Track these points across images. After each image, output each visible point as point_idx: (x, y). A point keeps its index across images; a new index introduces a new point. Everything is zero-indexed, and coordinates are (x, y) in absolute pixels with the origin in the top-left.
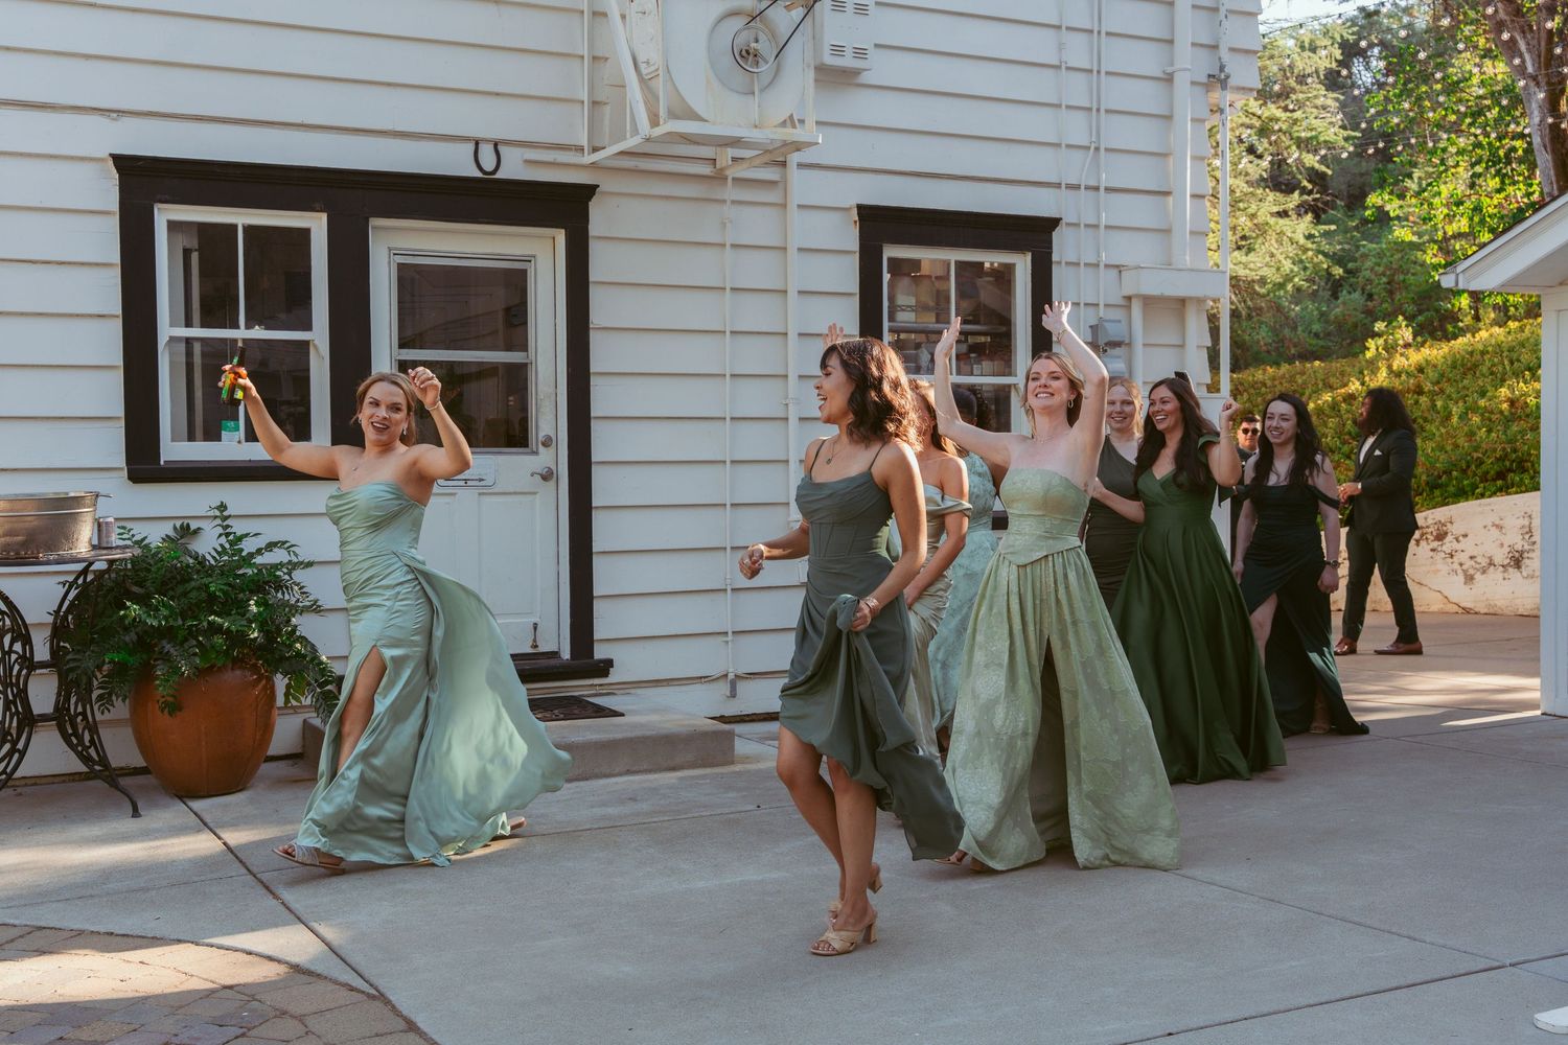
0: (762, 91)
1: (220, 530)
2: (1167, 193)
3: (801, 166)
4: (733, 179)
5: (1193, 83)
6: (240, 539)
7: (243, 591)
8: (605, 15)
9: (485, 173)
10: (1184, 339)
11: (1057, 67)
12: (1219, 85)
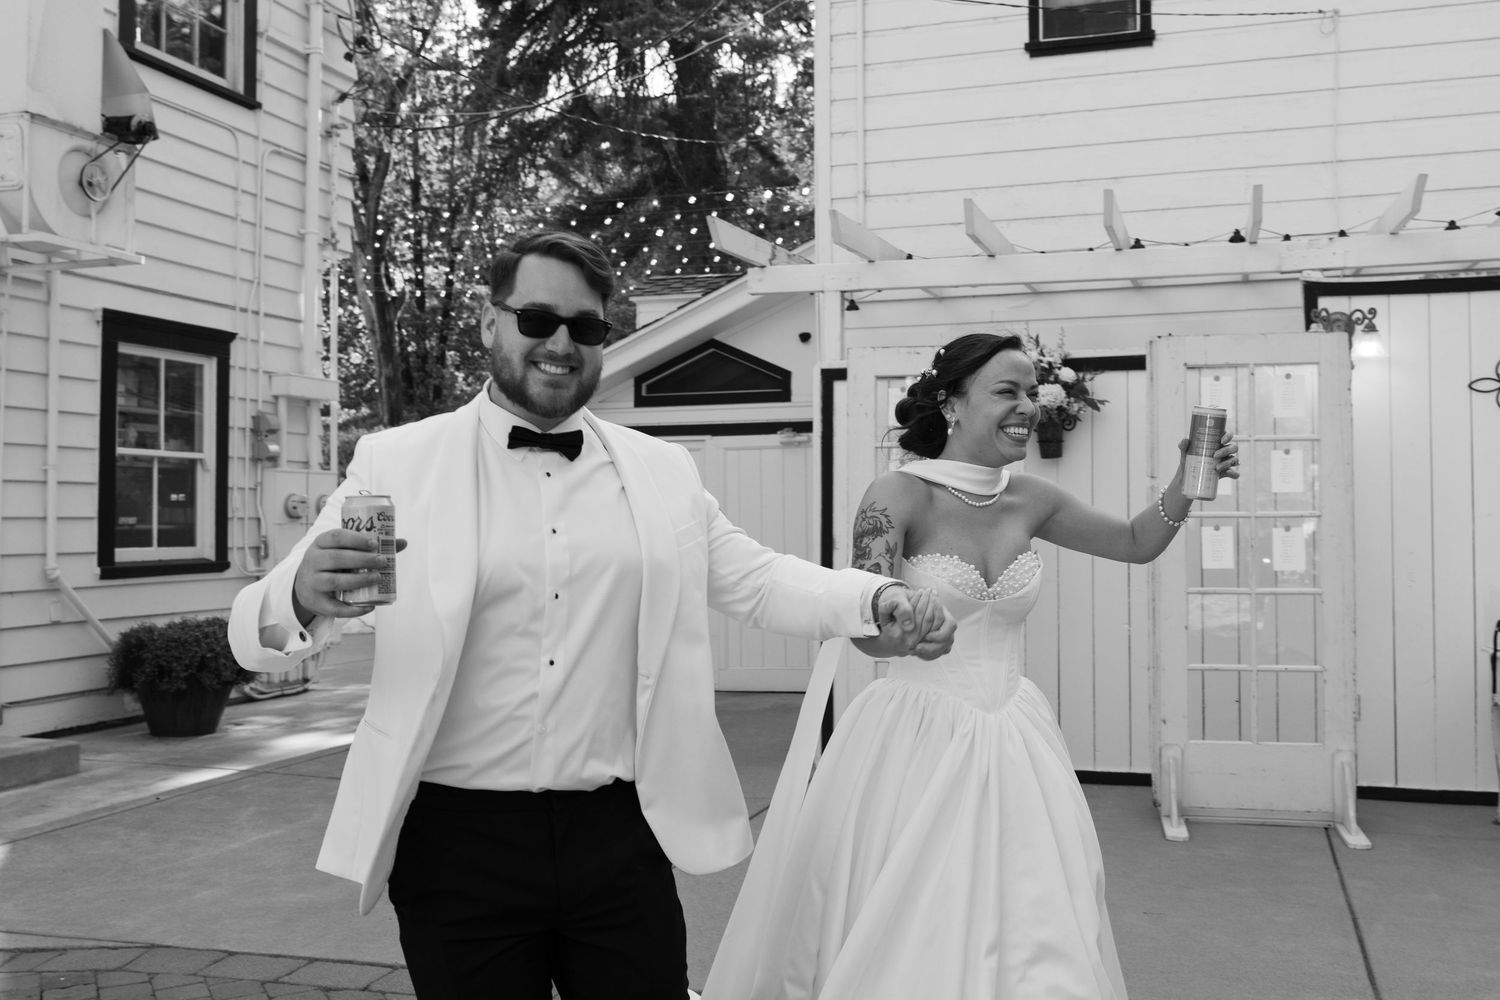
0: (99, 212)
5: (318, 244)
10: (308, 428)
11: (234, 218)
12: (330, 247)
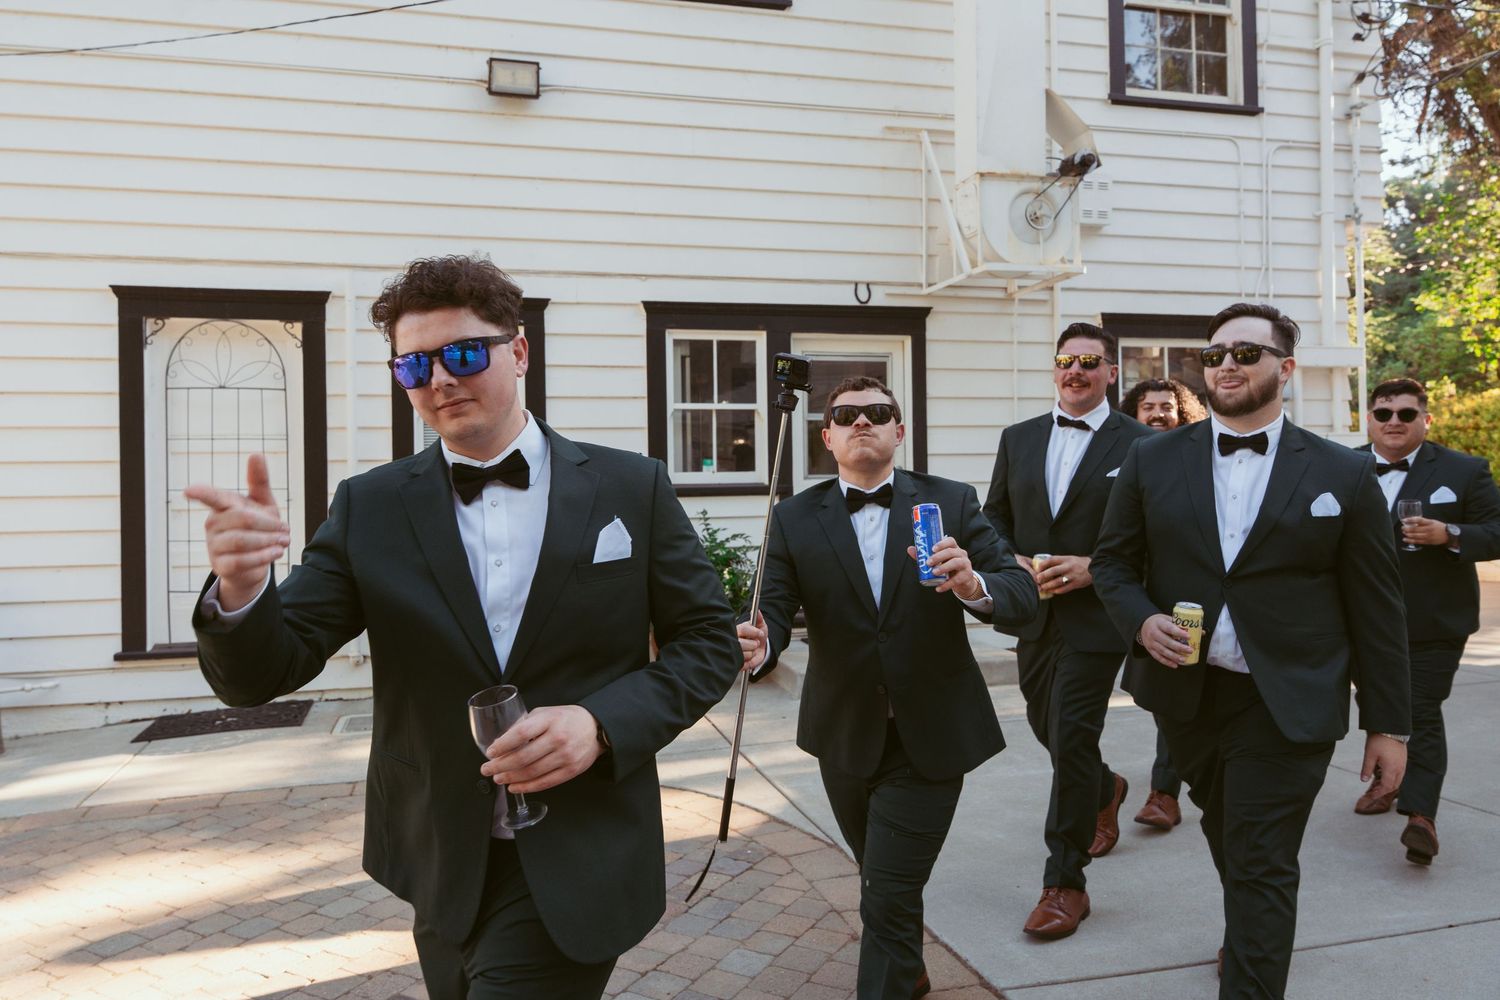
0: (1046, 240)
1: (704, 527)
2: (1318, 297)
3: (1063, 289)
4: (1021, 300)
5: (1336, 222)
6: (715, 532)
7: (718, 564)
8: (938, 201)
9: (862, 302)
10: (1332, 395)
11: (1238, 216)
12: (1354, 222)
